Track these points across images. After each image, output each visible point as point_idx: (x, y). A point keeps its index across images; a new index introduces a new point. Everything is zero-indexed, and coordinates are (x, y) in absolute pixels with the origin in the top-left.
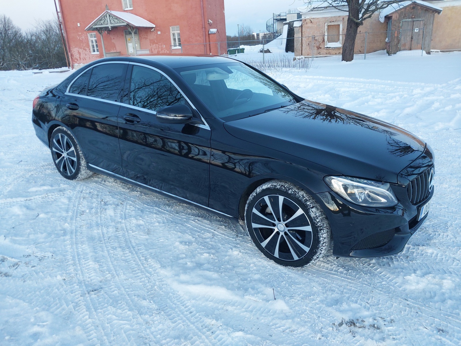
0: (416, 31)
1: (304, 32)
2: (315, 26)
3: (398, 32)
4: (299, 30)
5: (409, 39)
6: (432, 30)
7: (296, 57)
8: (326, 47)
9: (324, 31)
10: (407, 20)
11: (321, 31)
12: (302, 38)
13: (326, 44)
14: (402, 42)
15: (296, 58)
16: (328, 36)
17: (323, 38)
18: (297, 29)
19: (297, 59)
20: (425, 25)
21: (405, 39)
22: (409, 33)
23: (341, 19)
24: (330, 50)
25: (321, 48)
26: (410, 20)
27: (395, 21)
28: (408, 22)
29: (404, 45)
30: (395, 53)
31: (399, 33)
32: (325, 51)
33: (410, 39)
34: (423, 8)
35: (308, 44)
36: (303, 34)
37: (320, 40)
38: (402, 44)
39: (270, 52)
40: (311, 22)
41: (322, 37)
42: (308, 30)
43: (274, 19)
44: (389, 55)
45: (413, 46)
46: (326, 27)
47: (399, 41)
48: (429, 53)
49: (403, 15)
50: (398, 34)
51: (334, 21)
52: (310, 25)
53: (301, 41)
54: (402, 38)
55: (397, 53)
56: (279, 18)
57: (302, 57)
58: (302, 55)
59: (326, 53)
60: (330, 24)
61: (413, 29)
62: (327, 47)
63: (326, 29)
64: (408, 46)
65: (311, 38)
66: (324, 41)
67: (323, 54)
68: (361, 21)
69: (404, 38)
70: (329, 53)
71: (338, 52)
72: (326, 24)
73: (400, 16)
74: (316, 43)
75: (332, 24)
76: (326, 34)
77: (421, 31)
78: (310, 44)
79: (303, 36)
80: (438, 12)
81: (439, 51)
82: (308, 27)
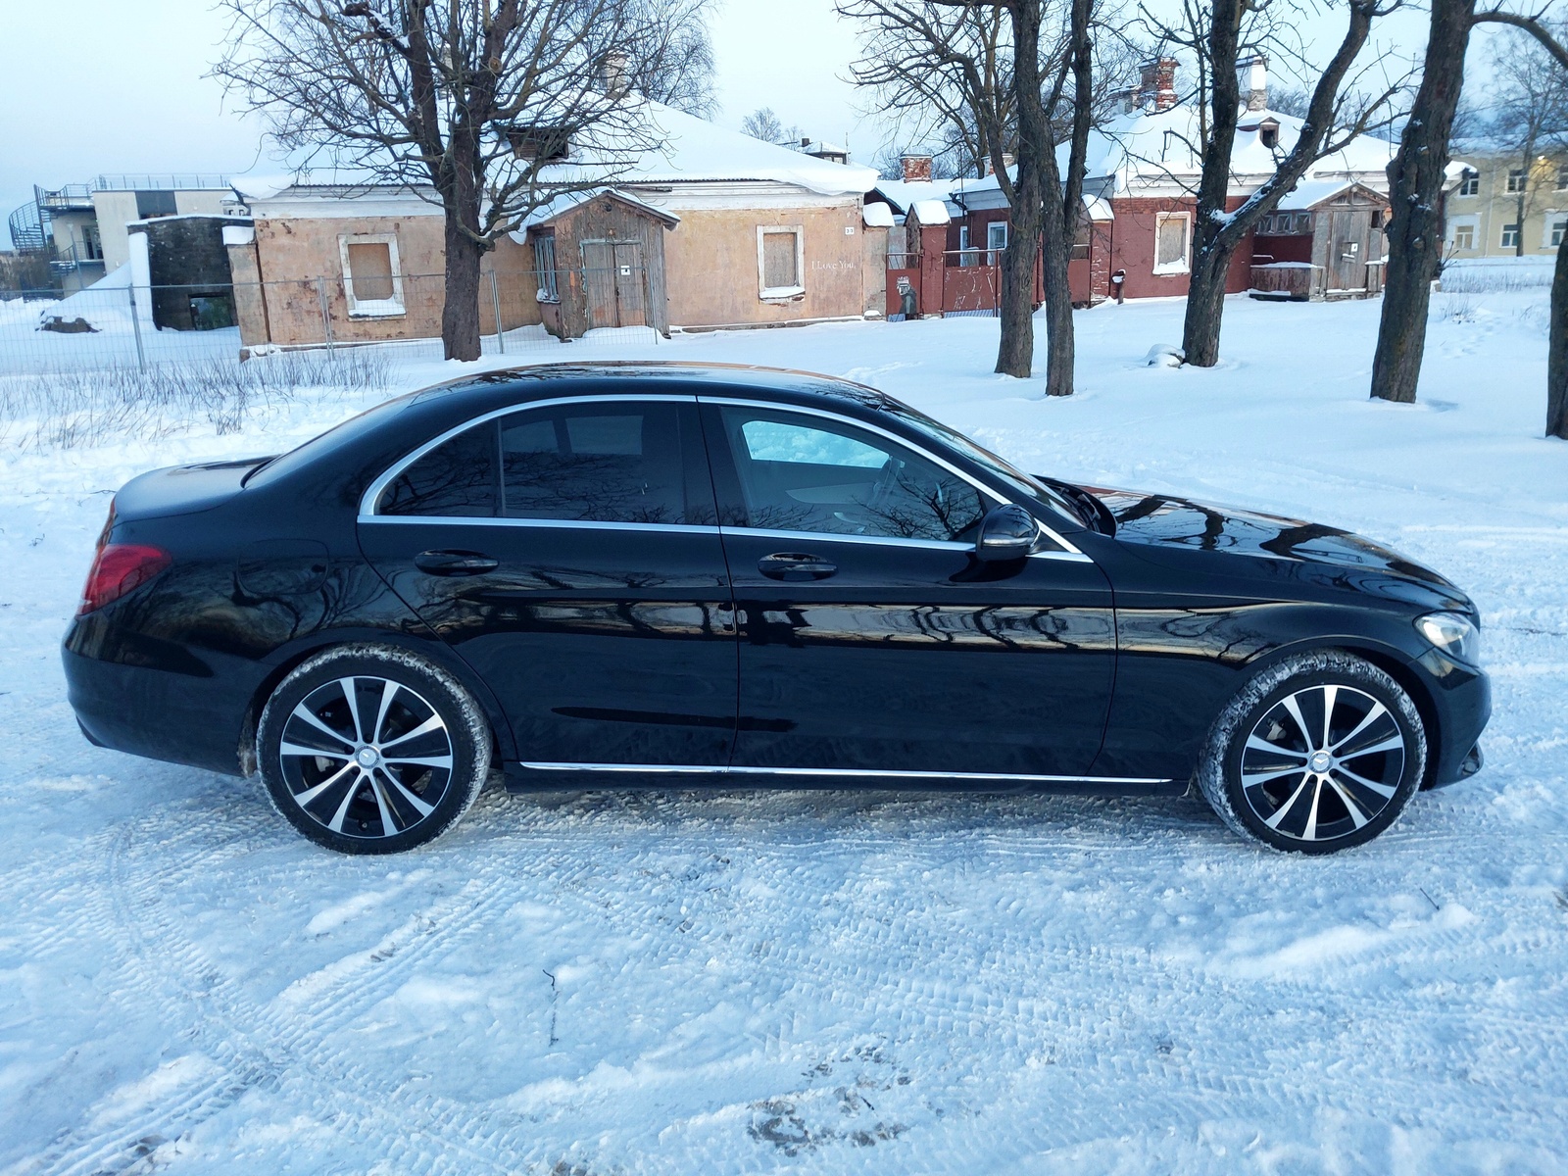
0: (623, 273)
1: (267, 263)
2: (306, 244)
3: (576, 273)
4: (246, 256)
5: (609, 295)
6: (664, 271)
7: (246, 348)
8: (351, 313)
9: (337, 261)
10: (596, 241)
11: (328, 264)
12: (262, 287)
13: (350, 303)
14: (593, 302)
15: (248, 352)
16: (353, 278)
17: (339, 285)
18: (240, 252)
19: (253, 354)
20: (643, 256)
21: (599, 296)
22: (608, 279)
23: (391, 226)
24: (367, 325)
25: (335, 318)
26: (603, 241)
27: (564, 241)
28: (599, 245)
29: (601, 312)
30: (579, 336)
31: (580, 278)
32: (350, 328)
33: (613, 295)
34: (631, 209)
35: (289, 304)
36: (263, 269)
37: (330, 290)
38: (594, 309)
39: (88, 328)
40: (289, 232)
41: (333, 284)
42: (281, 257)
43: (40, 208)
44: (563, 340)
45: (623, 315)
46: (344, 251)
47: (584, 300)
48: (667, 336)
49: (584, 225)
50: (576, 280)
51: (369, 231)
52: (284, 240)
53: (258, 294)
54: (592, 291)
55: (587, 334)
56: (57, 203)
57: (272, 347)
58: (270, 340)
59: (357, 335)
60: (355, 240)
61: (615, 269)
62: (358, 316)
63: (343, 257)
64: (609, 316)
65: (294, 288)
66: (342, 294)
67: (345, 337)
68: (488, 238)
69: (597, 292)
70: (367, 335)
71: (394, 331)
72: (342, 241)
73: (575, 228)
74: (318, 300)
75: (364, 240)
76: (347, 273)
77: (638, 273)
78: (294, 303)
79: (264, 276)
80: (669, 222)
81: (680, 328)
82: (280, 249)
